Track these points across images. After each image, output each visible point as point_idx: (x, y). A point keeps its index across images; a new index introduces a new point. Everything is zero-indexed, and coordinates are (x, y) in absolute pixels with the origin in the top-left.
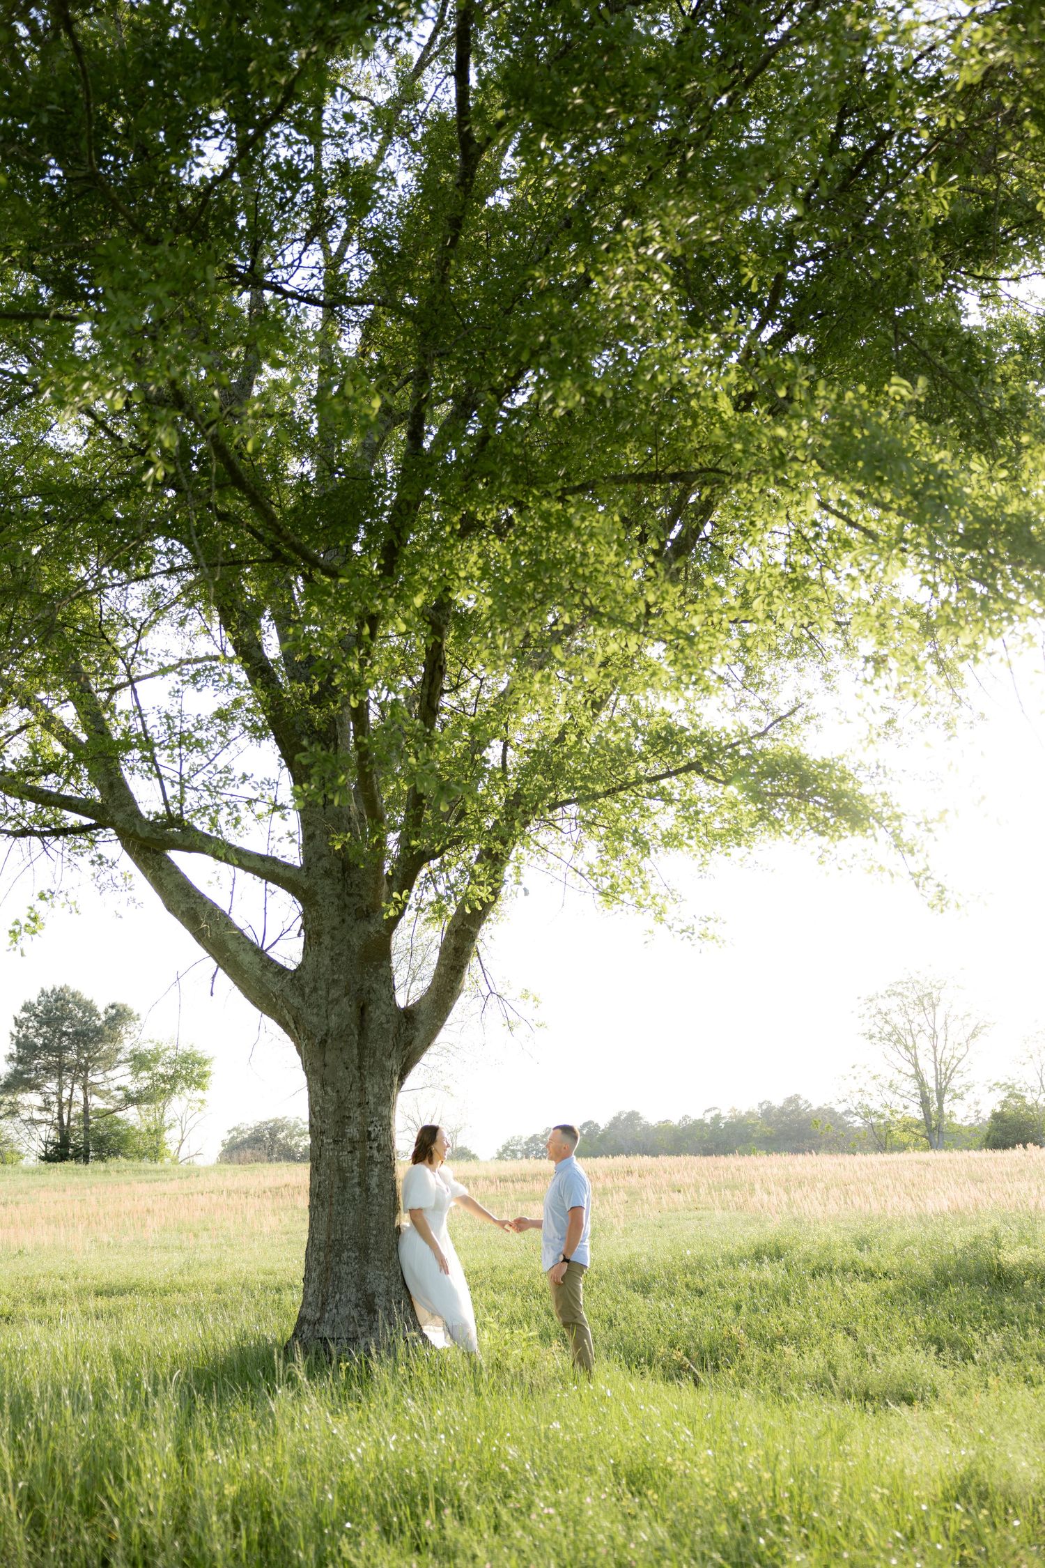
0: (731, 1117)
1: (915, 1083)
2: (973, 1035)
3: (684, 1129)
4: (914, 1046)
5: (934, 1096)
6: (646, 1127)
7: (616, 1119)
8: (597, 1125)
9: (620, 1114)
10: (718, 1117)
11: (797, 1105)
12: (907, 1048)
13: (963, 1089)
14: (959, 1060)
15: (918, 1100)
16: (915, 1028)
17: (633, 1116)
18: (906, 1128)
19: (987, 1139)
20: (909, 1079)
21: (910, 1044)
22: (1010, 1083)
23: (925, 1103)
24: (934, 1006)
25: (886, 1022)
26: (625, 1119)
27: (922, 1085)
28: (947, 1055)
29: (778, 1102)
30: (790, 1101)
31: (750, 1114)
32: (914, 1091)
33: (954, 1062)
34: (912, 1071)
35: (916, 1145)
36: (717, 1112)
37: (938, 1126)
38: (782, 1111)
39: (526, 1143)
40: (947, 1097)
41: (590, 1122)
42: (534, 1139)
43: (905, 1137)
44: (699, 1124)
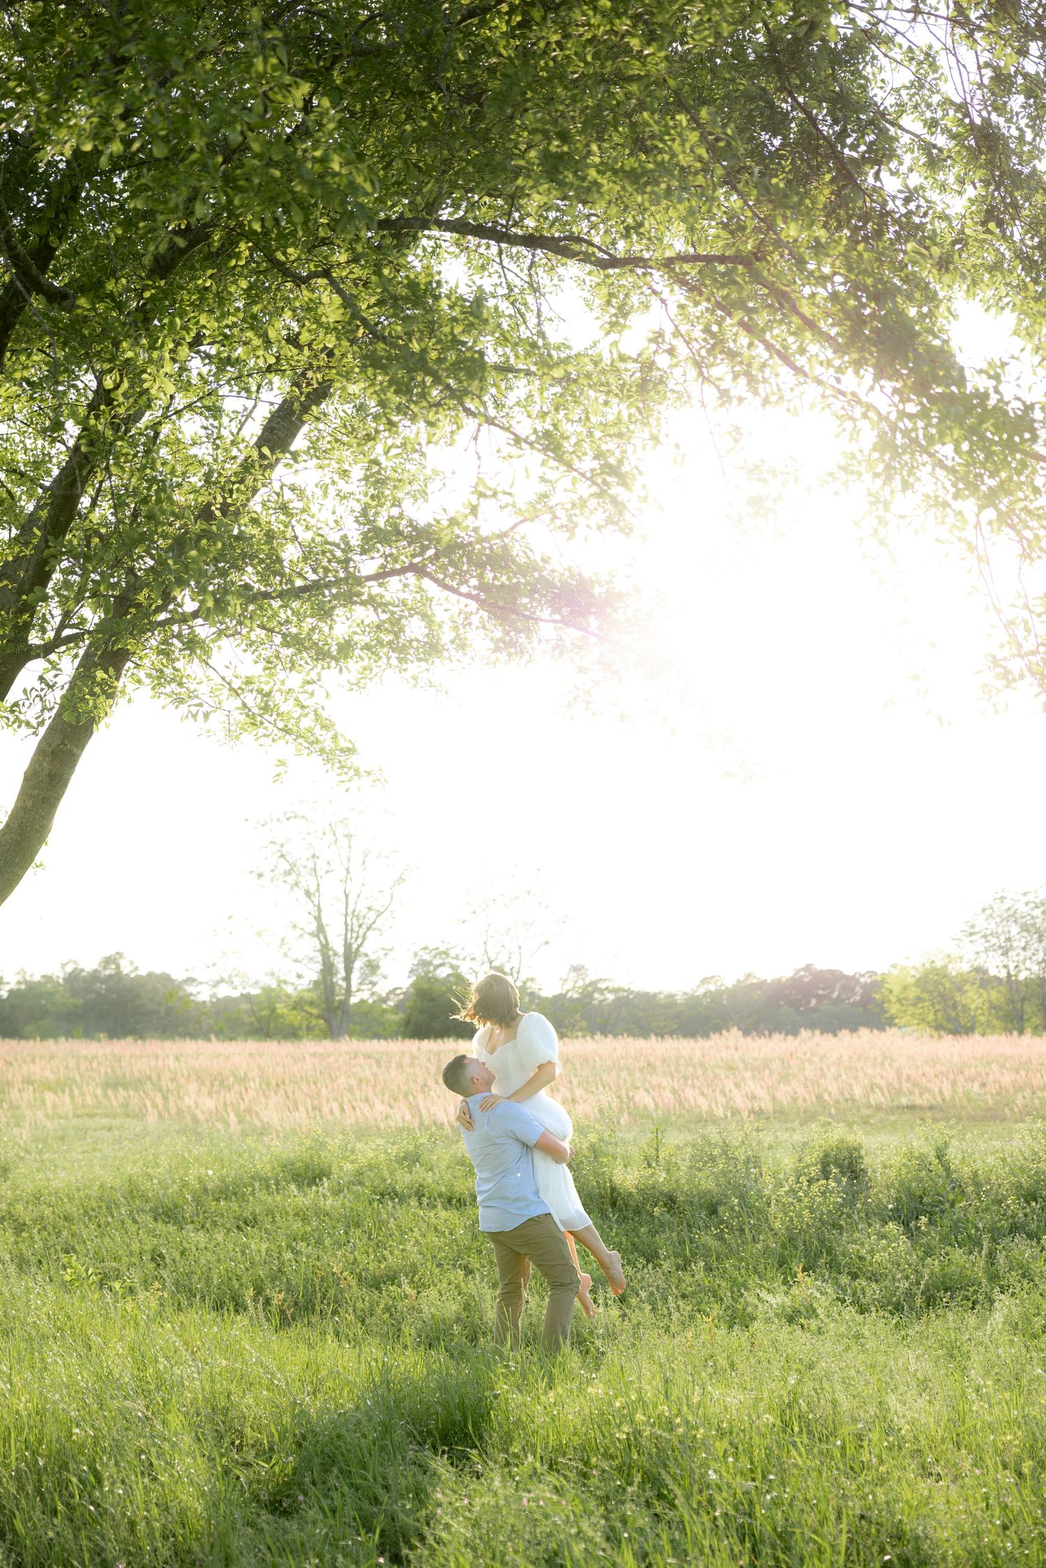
0: (19, 983)
1: (315, 943)
2: (401, 880)
4: (318, 890)
5: (339, 964)
11: (118, 967)
12: (308, 894)
13: (381, 954)
14: (380, 914)
15: (319, 967)
16: (322, 867)
18: (298, 1005)
19: (407, 1023)
20: (306, 936)
21: (312, 890)
22: (442, 949)
23: (328, 969)
24: (348, 836)
25: (282, 856)
27: (325, 949)
28: (362, 908)
29: (89, 964)
30: (108, 961)
31: (48, 979)
32: (312, 954)
33: (372, 916)
34: (313, 926)
35: (310, 1029)
37: (344, 1003)
38: (95, 976)
40: (358, 964)
43: (295, 1018)
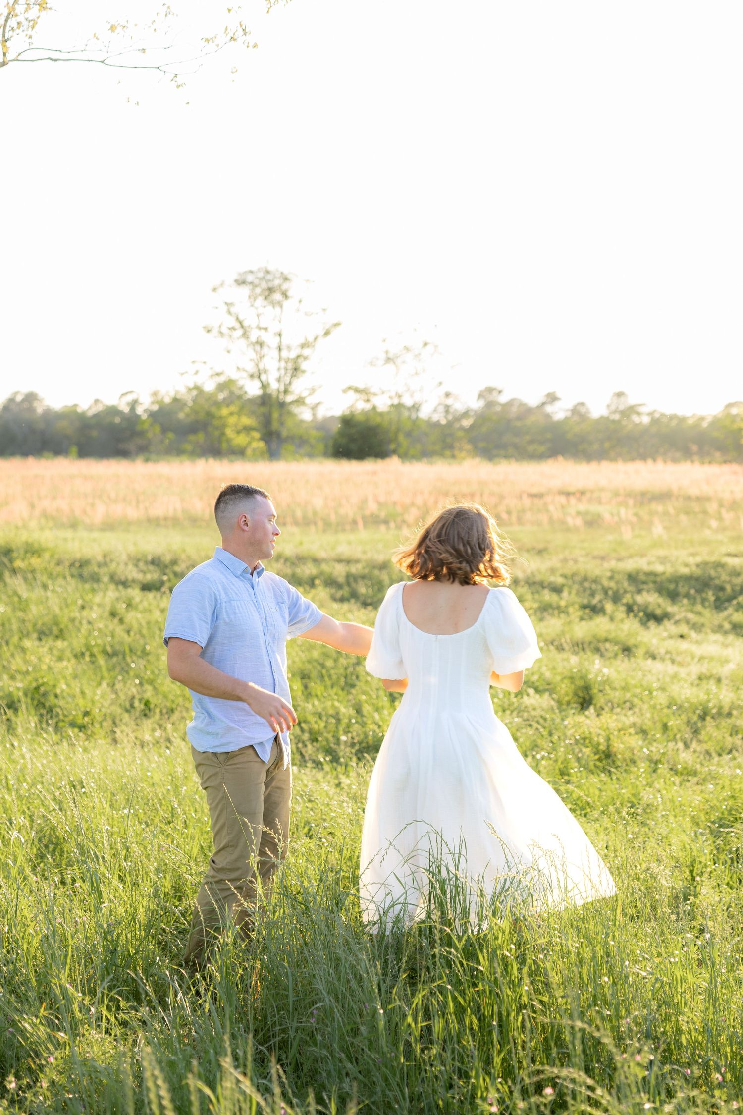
3: (95, 415)
6: (48, 412)
7: (12, 400)
9: (16, 393)
10: (134, 404)
17: (31, 398)
26: (22, 402)
44: (113, 411)
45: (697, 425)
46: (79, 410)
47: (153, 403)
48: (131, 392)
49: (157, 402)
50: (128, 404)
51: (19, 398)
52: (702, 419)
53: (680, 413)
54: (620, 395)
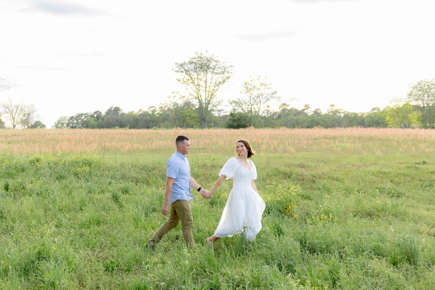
3: (140, 115)
6: (123, 114)
7: (110, 110)
8: (101, 113)
9: (111, 108)
10: (154, 111)
17: (117, 109)
26: (113, 110)
36: (154, 108)
39: (68, 120)
41: (98, 111)
42: (72, 118)
44: (146, 114)
45: (362, 117)
46: (134, 113)
47: (160, 111)
48: (153, 107)
49: (162, 111)
50: (152, 111)
51: (112, 109)
52: (364, 114)
53: (355, 112)
54: (332, 106)
